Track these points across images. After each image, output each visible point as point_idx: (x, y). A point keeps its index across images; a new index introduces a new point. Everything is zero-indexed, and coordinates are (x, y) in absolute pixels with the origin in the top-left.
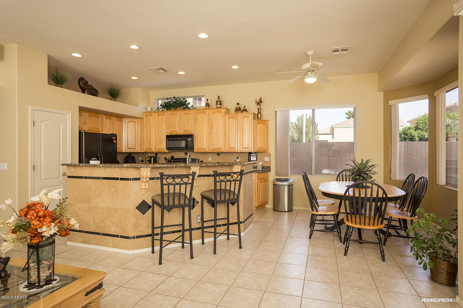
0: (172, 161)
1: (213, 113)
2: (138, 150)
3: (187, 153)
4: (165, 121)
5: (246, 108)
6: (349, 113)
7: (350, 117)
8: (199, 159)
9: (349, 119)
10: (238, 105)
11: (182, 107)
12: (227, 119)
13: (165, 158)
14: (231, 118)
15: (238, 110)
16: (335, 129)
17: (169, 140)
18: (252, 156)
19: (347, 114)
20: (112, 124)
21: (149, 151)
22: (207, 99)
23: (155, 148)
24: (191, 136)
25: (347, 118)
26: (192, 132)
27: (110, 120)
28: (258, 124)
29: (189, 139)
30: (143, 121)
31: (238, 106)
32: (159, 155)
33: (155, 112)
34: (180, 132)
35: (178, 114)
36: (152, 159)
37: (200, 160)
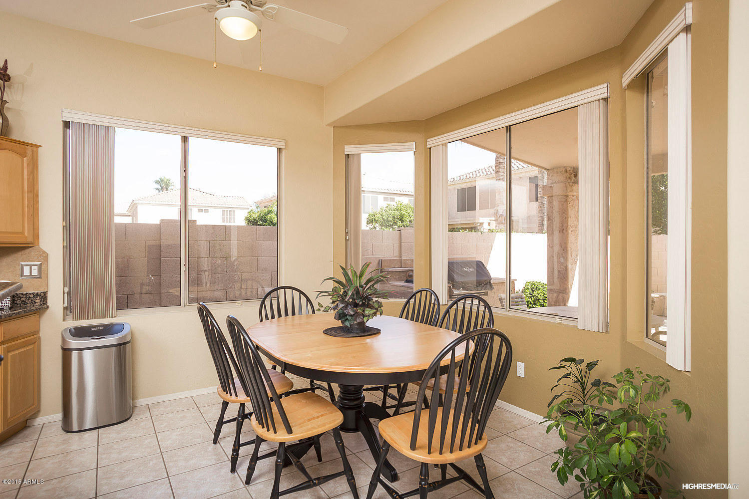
6: (161, 181)
7: (162, 188)
9: (161, 192)
16: (139, 207)
19: (157, 182)
25: (158, 189)
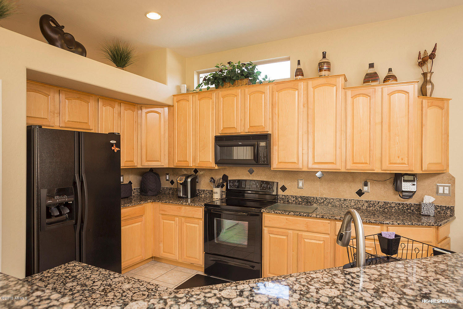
0: (225, 184)
1: (314, 88)
2: (164, 163)
3: (253, 171)
4: (213, 108)
5: (394, 73)
8: (277, 183)
10: (371, 69)
11: (246, 81)
12: (349, 99)
13: (212, 178)
14: (359, 95)
15: (371, 78)
17: (220, 146)
18: (405, 181)
20: (116, 115)
21: (183, 165)
22: (299, 61)
23: (194, 160)
24: (266, 137)
26: (268, 130)
27: (113, 108)
28: (429, 106)
29: (263, 144)
30: (173, 110)
31: (371, 71)
32: (200, 173)
33: (194, 93)
34: (242, 129)
35: (239, 95)
36: (189, 180)
37: (279, 184)
